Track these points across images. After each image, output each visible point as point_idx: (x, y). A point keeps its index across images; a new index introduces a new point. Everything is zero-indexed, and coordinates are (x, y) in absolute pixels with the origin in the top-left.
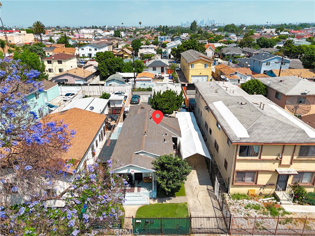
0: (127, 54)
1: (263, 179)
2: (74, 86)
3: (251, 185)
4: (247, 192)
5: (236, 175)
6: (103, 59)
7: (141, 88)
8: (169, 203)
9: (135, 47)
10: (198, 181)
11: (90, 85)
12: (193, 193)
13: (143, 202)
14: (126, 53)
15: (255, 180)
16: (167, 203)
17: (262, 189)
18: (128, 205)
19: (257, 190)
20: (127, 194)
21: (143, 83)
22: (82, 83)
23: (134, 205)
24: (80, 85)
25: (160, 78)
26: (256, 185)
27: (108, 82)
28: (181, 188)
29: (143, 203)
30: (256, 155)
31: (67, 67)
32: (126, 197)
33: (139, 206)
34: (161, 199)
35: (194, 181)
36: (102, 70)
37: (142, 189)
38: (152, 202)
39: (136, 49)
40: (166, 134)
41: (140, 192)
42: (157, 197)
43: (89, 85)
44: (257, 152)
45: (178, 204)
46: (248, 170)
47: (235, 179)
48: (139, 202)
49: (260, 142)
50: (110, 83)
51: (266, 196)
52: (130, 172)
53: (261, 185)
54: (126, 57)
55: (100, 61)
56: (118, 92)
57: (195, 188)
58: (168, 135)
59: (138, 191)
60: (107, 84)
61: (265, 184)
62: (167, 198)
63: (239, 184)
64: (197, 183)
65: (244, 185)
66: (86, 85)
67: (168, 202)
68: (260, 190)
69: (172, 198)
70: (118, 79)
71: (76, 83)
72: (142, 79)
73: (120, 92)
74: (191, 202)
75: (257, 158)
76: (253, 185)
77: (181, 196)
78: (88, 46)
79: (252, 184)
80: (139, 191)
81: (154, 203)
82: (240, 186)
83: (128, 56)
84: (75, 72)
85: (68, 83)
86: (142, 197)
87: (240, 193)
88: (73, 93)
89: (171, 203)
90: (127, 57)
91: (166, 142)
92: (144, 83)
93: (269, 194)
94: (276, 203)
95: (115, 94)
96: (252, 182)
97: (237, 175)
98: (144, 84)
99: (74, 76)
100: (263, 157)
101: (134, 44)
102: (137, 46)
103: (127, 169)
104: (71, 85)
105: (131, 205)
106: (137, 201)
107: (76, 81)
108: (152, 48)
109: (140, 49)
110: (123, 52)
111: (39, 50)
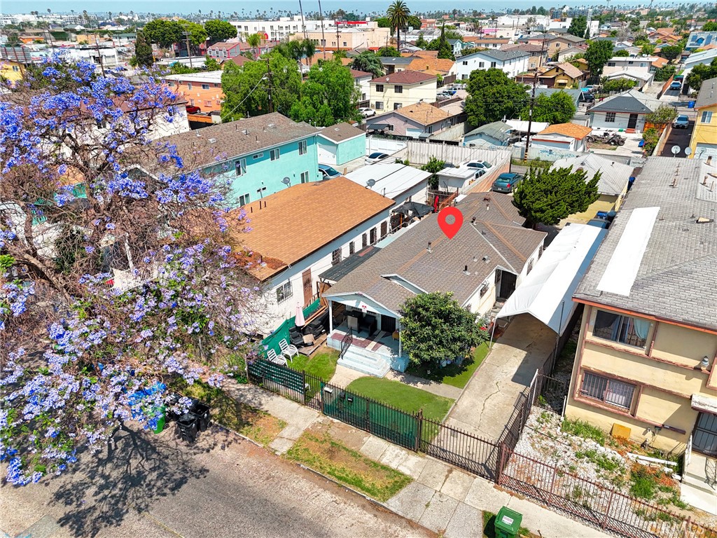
0: (565, 77)
1: (653, 410)
2: (400, 139)
3: (620, 414)
4: (610, 429)
5: (582, 377)
6: (481, 85)
7: (542, 159)
8: (419, 389)
9: (594, 61)
10: (514, 373)
11: (431, 141)
12: (484, 388)
13: (374, 369)
14: (564, 74)
15: (632, 404)
16: (416, 387)
17: (650, 433)
18: (346, 366)
19: (636, 433)
20: (352, 348)
21: (549, 148)
22: (416, 135)
23: (355, 369)
24: (411, 139)
25: (614, 141)
26: (633, 419)
27: (469, 138)
28: (463, 373)
29: (371, 372)
30: (641, 344)
31: (410, 100)
32: (349, 351)
33: (362, 375)
34: (411, 378)
35: (505, 371)
36: (472, 110)
37: (383, 347)
38: (390, 376)
39: (595, 64)
40: (484, 259)
41: (376, 352)
42: (405, 372)
43: (428, 140)
44: (643, 337)
45: (437, 396)
46: (616, 374)
47: (580, 387)
48: (367, 367)
49: (647, 312)
50: (472, 142)
51: (658, 454)
52: (360, 307)
53: (650, 424)
54: (560, 84)
55: (474, 91)
56: (475, 161)
57: (495, 382)
58: (487, 262)
59: (373, 350)
60: (466, 143)
61: (660, 422)
62: (424, 380)
63: (588, 402)
64: (508, 376)
65: (600, 408)
66: (422, 140)
67: (420, 386)
68: (644, 434)
69: (433, 382)
70: (492, 134)
71: (408, 134)
72: (551, 138)
73: (481, 163)
74: (465, 403)
75: (641, 351)
76: (624, 416)
77: (454, 385)
78: (479, 55)
79: (624, 412)
80: (375, 348)
81: (392, 379)
82: (591, 408)
83: (566, 81)
84: (411, 112)
85: (391, 132)
86: (376, 360)
87: (590, 423)
88: (385, 152)
89: (424, 389)
90: (565, 84)
91: (468, 273)
92: (551, 148)
93: (670, 453)
94: (669, 475)
95: (468, 166)
96: (624, 408)
97: (586, 378)
98: (551, 151)
99: (407, 120)
100: (656, 353)
101: (592, 53)
102: (600, 58)
103: (356, 301)
104: (395, 137)
105: (351, 368)
106: (362, 365)
107: (409, 130)
108: (642, 64)
109: (610, 65)
110: (557, 71)
111: (373, 63)
